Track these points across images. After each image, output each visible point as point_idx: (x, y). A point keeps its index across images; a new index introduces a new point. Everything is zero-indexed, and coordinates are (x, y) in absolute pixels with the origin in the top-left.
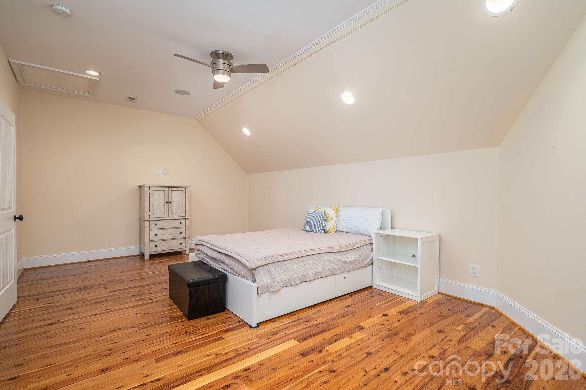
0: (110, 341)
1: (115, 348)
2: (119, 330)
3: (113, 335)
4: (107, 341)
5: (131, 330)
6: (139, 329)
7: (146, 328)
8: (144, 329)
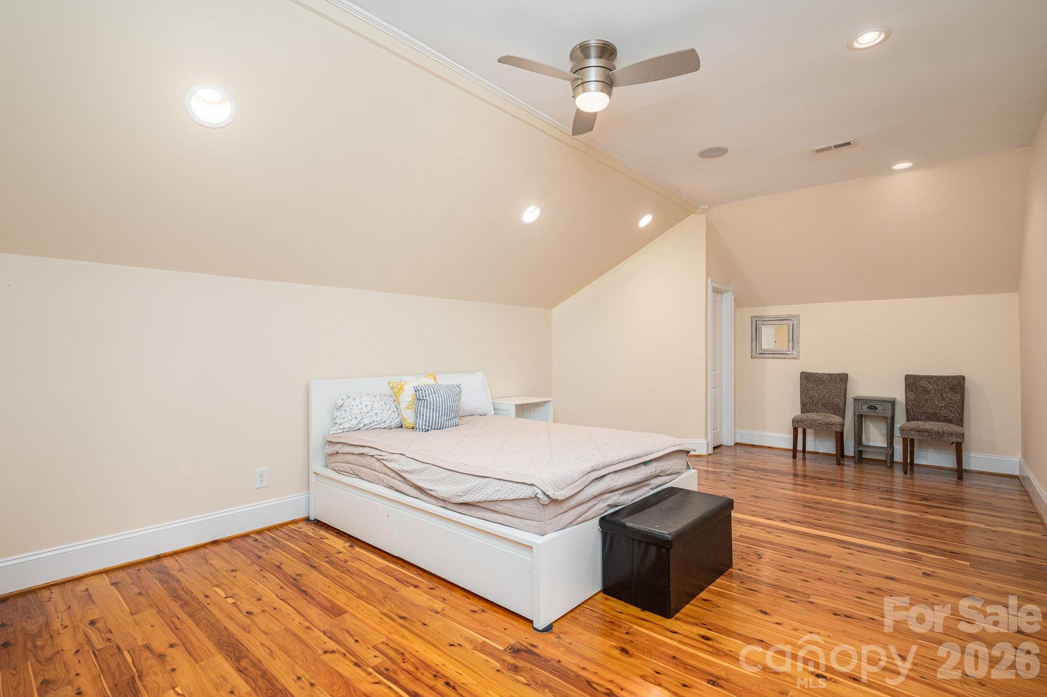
0: (864, 604)
1: (865, 592)
2: (838, 613)
3: (851, 610)
4: (867, 607)
5: (820, 601)
6: (806, 596)
7: (796, 591)
8: (800, 592)
